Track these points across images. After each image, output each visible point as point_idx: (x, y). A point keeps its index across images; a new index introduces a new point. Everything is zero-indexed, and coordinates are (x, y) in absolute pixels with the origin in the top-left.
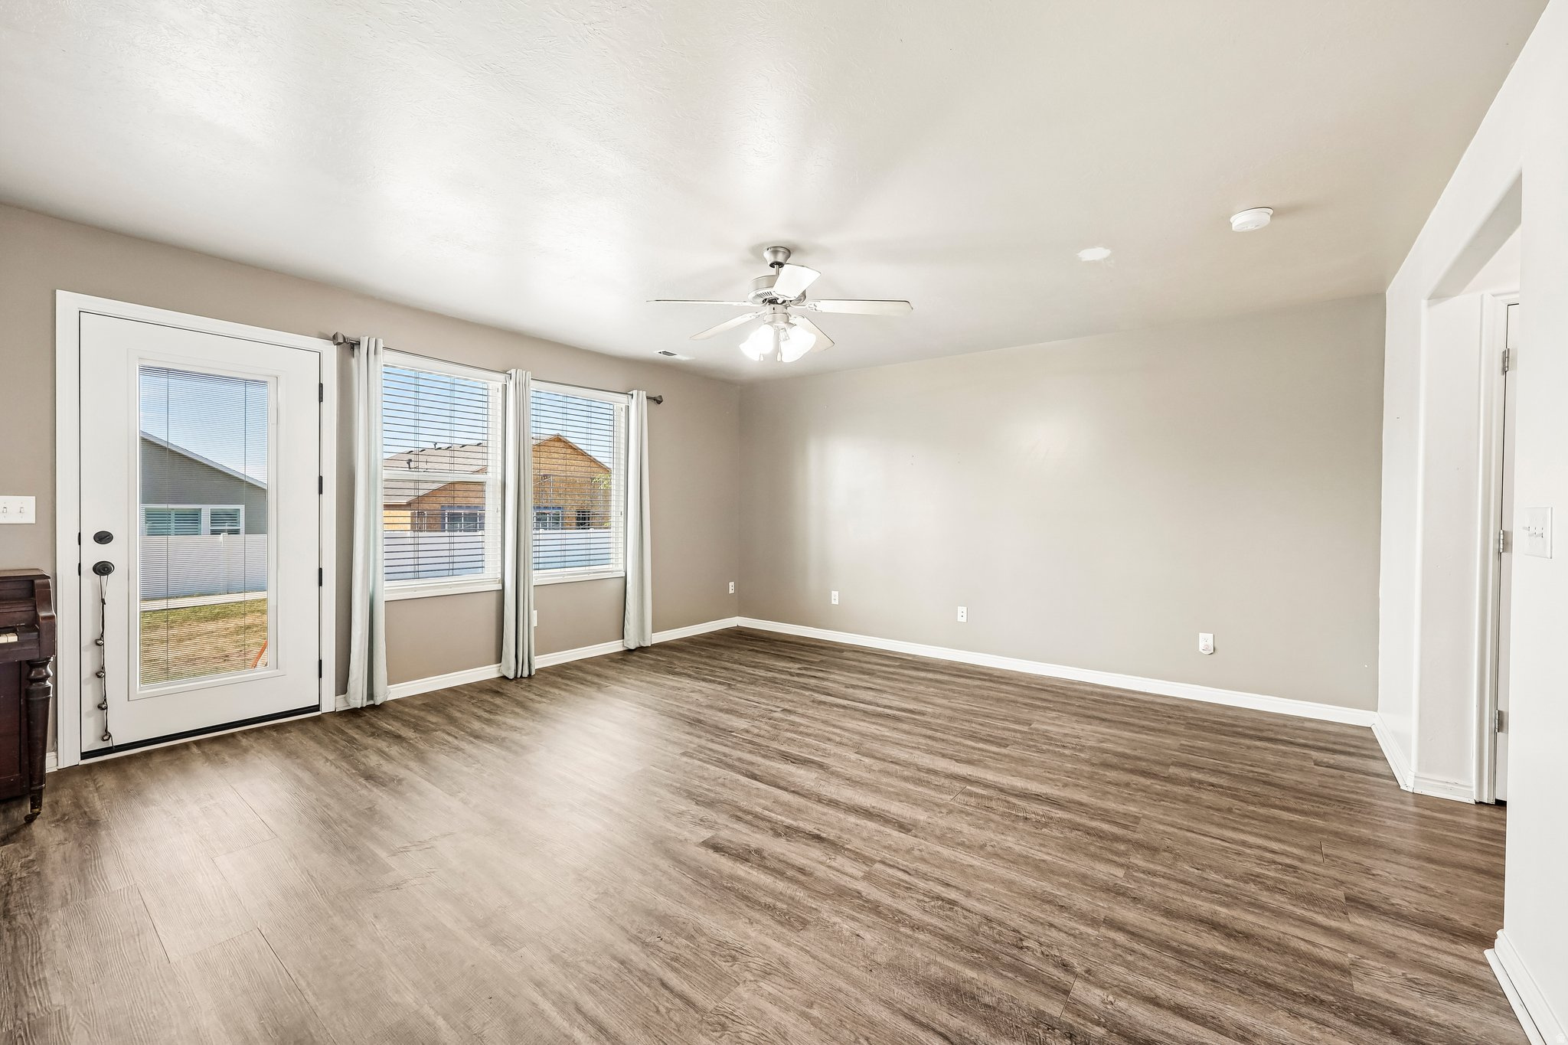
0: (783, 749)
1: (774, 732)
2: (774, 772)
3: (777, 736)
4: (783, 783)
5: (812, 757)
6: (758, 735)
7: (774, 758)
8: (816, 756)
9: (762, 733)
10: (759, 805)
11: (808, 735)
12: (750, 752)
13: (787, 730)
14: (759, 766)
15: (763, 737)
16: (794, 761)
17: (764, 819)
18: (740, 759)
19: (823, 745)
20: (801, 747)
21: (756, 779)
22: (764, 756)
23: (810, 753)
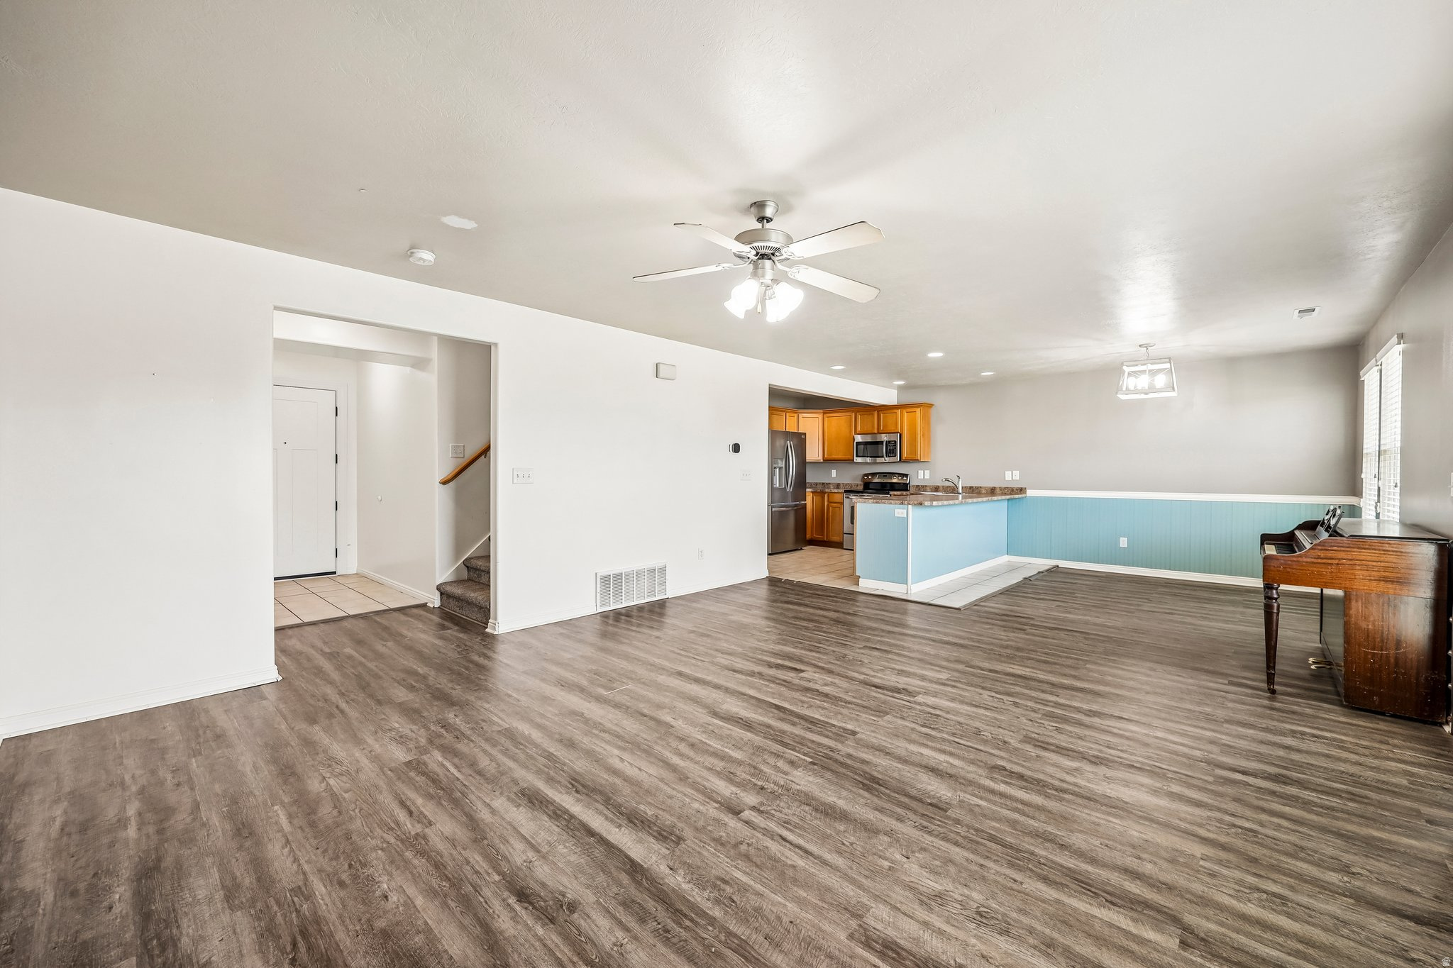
0: (749, 734)
1: (757, 761)
2: (760, 711)
3: (754, 754)
4: (753, 701)
5: (721, 723)
6: (778, 756)
7: (759, 724)
8: (716, 724)
9: (772, 760)
10: (772, 688)
11: (715, 754)
12: (784, 732)
13: (740, 763)
14: (773, 717)
15: (772, 753)
16: (740, 721)
17: (769, 680)
18: (794, 724)
19: (703, 738)
20: (729, 736)
21: (775, 705)
22: (769, 726)
23: (721, 727)
